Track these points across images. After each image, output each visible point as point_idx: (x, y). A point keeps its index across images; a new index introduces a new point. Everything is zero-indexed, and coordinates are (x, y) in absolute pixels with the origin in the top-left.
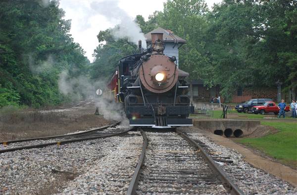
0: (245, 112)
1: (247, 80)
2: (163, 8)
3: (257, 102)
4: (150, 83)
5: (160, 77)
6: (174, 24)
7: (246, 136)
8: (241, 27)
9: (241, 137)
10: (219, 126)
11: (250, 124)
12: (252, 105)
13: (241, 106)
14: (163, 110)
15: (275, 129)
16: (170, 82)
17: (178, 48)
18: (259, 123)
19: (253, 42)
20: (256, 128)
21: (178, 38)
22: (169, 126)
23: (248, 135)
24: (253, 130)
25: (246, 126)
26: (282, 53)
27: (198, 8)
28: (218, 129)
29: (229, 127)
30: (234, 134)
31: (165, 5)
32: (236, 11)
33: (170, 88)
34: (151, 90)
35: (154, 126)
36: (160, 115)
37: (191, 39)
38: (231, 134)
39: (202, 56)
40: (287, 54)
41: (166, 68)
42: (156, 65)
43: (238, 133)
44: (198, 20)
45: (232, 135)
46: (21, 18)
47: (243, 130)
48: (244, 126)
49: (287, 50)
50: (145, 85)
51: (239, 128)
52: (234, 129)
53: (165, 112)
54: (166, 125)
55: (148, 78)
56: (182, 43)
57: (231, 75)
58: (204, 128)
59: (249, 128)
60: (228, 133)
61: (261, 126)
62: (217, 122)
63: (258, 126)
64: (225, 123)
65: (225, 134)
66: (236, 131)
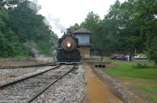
0: (113, 59)
1: (113, 47)
2: (85, 20)
3: (118, 56)
4: (66, 47)
5: (69, 45)
6: (89, 27)
7: (107, 67)
8: (110, 28)
9: (105, 68)
10: (97, 64)
11: (108, 63)
12: (116, 57)
13: (112, 57)
14: (69, 57)
16: (73, 47)
17: (89, 35)
18: (111, 63)
19: (115, 33)
21: (89, 32)
22: (72, 63)
24: (109, 65)
26: (125, 37)
27: (98, 20)
28: (97, 65)
29: (101, 64)
31: (85, 19)
32: (108, 22)
33: (73, 49)
34: (66, 50)
35: (66, 63)
36: (68, 59)
37: (95, 32)
39: (99, 38)
40: (126, 38)
41: (72, 42)
42: (68, 41)
43: (104, 66)
44: (97, 25)
45: (102, 67)
46: (30, 24)
47: (106, 65)
48: (106, 64)
49: (127, 36)
50: (64, 48)
51: (104, 64)
52: (102, 65)
53: (70, 58)
54: (70, 63)
55: (65, 46)
56: (91, 33)
57: (107, 45)
58: (91, 64)
59: (108, 64)
60: (100, 66)
61: (112, 64)
62: (96, 62)
63: (111, 64)
64: (99, 63)
65: (99, 67)
66: (103, 65)
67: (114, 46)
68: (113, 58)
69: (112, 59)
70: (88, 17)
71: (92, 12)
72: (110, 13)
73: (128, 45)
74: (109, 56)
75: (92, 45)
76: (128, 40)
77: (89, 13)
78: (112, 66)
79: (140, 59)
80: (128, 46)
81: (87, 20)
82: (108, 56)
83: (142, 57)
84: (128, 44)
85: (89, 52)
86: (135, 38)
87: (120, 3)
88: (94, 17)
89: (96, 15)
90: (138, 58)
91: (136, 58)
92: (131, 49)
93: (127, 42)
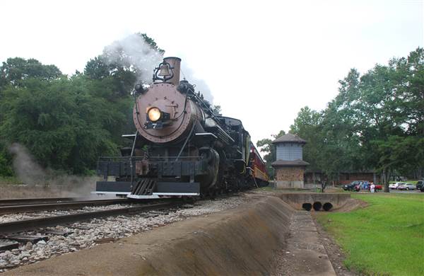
0: (350, 190)
2: (294, 122)
7: (336, 209)
9: (331, 211)
10: (308, 199)
11: (339, 198)
12: (355, 185)
13: (346, 186)
15: (366, 203)
17: (302, 146)
18: (349, 196)
20: (346, 202)
21: (301, 140)
23: (339, 209)
24: (343, 203)
25: (337, 199)
28: (307, 202)
29: (319, 201)
30: (324, 207)
33: (178, 135)
35: (129, 195)
38: (320, 208)
41: (173, 103)
42: (157, 99)
43: (328, 207)
45: (322, 209)
47: (332, 204)
48: (333, 200)
50: (140, 130)
51: (328, 201)
52: (323, 202)
54: (148, 194)
58: (292, 201)
59: (338, 202)
60: (317, 206)
61: (352, 199)
62: (305, 195)
63: (348, 199)
64: (314, 196)
65: (314, 208)
66: (325, 204)
67: (349, 162)
68: (349, 187)
69: (346, 190)
70: (299, 116)
71: (307, 108)
72: (338, 97)
73: (382, 157)
74: (341, 184)
75: (308, 164)
76: (383, 145)
77: (302, 109)
78: (353, 208)
79: (401, 189)
80: (382, 159)
81: (297, 121)
82: (338, 184)
83: (405, 186)
84: (382, 155)
85: (302, 177)
86: (399, 141)
87: (358, 75)
88: (311, 116)
89: (313, 112)
90: (396, 189)
91: (393, 189)
92: (387, 168)
93: (380, 149)
